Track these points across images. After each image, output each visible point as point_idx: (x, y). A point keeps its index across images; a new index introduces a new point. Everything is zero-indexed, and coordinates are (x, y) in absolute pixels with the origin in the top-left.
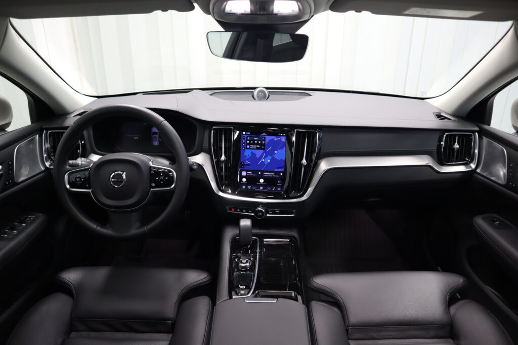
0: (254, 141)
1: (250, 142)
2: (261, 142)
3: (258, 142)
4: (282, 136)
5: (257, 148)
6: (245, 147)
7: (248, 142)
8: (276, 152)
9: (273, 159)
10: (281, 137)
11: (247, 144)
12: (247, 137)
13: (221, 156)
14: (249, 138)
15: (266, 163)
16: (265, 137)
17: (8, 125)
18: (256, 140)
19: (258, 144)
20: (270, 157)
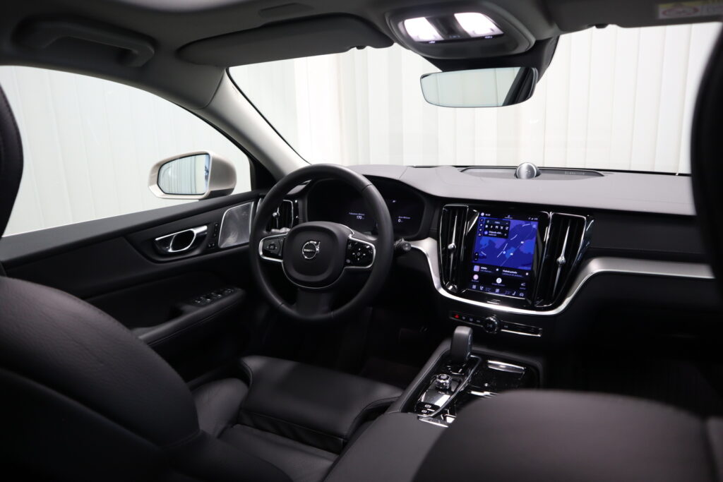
0: (494, 225)
1: (489, 226)
2: (504, 228)
3: (499, 227)
4: (534, 220)
5: (498, 236)
6: (482, 232)
7: (487, 226)
8: (522, 242)
9: (517, 253)
10: (532, 223)
11: (485, 229)
12: (486, 220)
14: (488, 222)
15: (507, 257)
16: (509, 222)
17: (231, 190)
18: (497, 225)
19: (499, 230)
20: (513, 249)
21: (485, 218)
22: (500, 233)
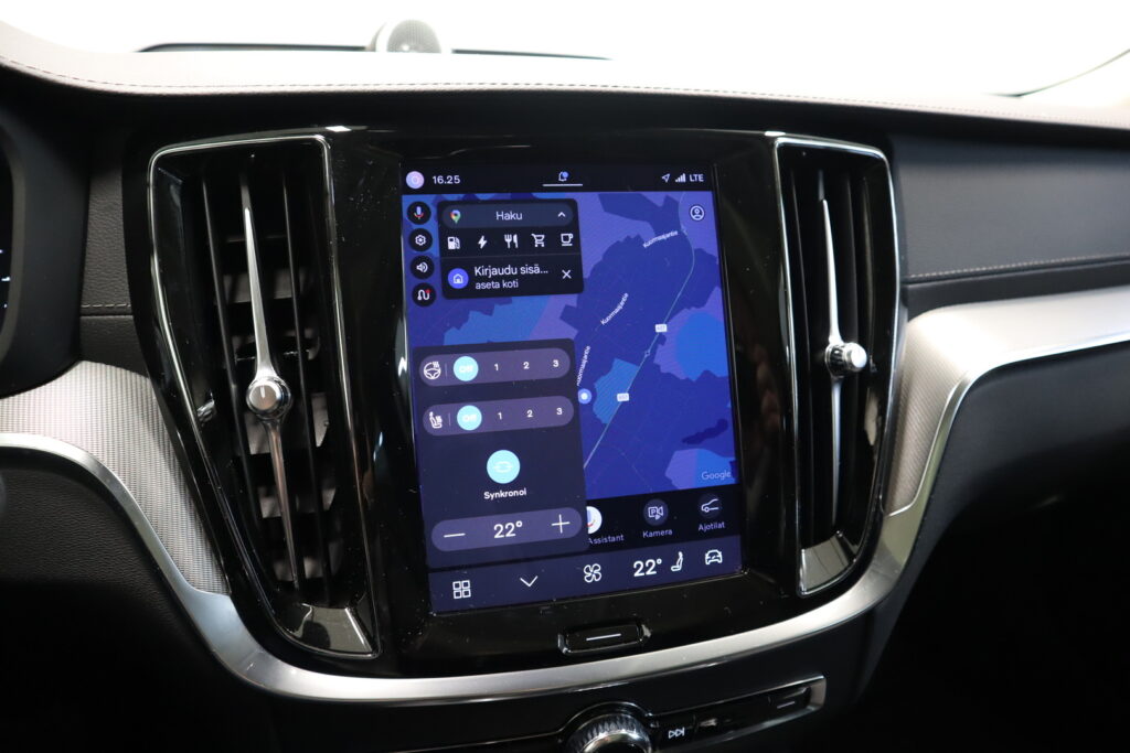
0: (496, 234)
1: (468, 238)
2: (553, 240)
3: (526, 241)
4: (687, 186)
5: (529, 287)
6: (435, 280)
7: (453, 244)
8: (661, 328)
9: (650, 384)
10: (680, 197)
11: (450, 261)
12: (443, 208)
13: (246, 373)
14: (456, 216)
15: (605, 416)
16: (572, 204)
18: (511, 228)
19: (525, 253)
20: (625, 370)
21: (429, 199)
22: (537, 270)
